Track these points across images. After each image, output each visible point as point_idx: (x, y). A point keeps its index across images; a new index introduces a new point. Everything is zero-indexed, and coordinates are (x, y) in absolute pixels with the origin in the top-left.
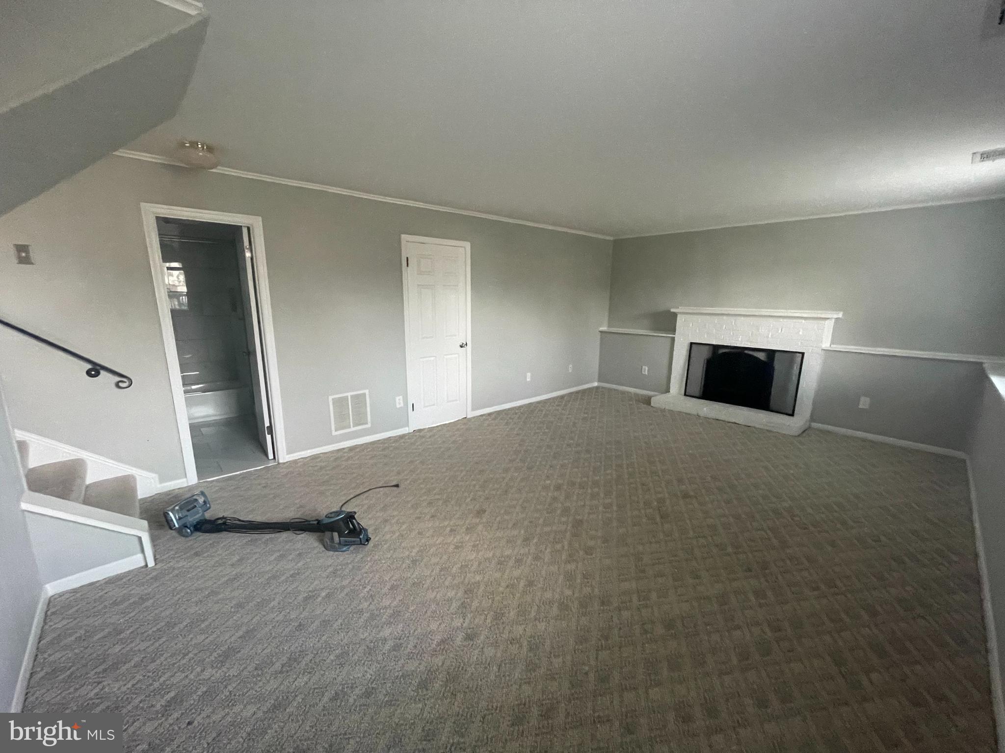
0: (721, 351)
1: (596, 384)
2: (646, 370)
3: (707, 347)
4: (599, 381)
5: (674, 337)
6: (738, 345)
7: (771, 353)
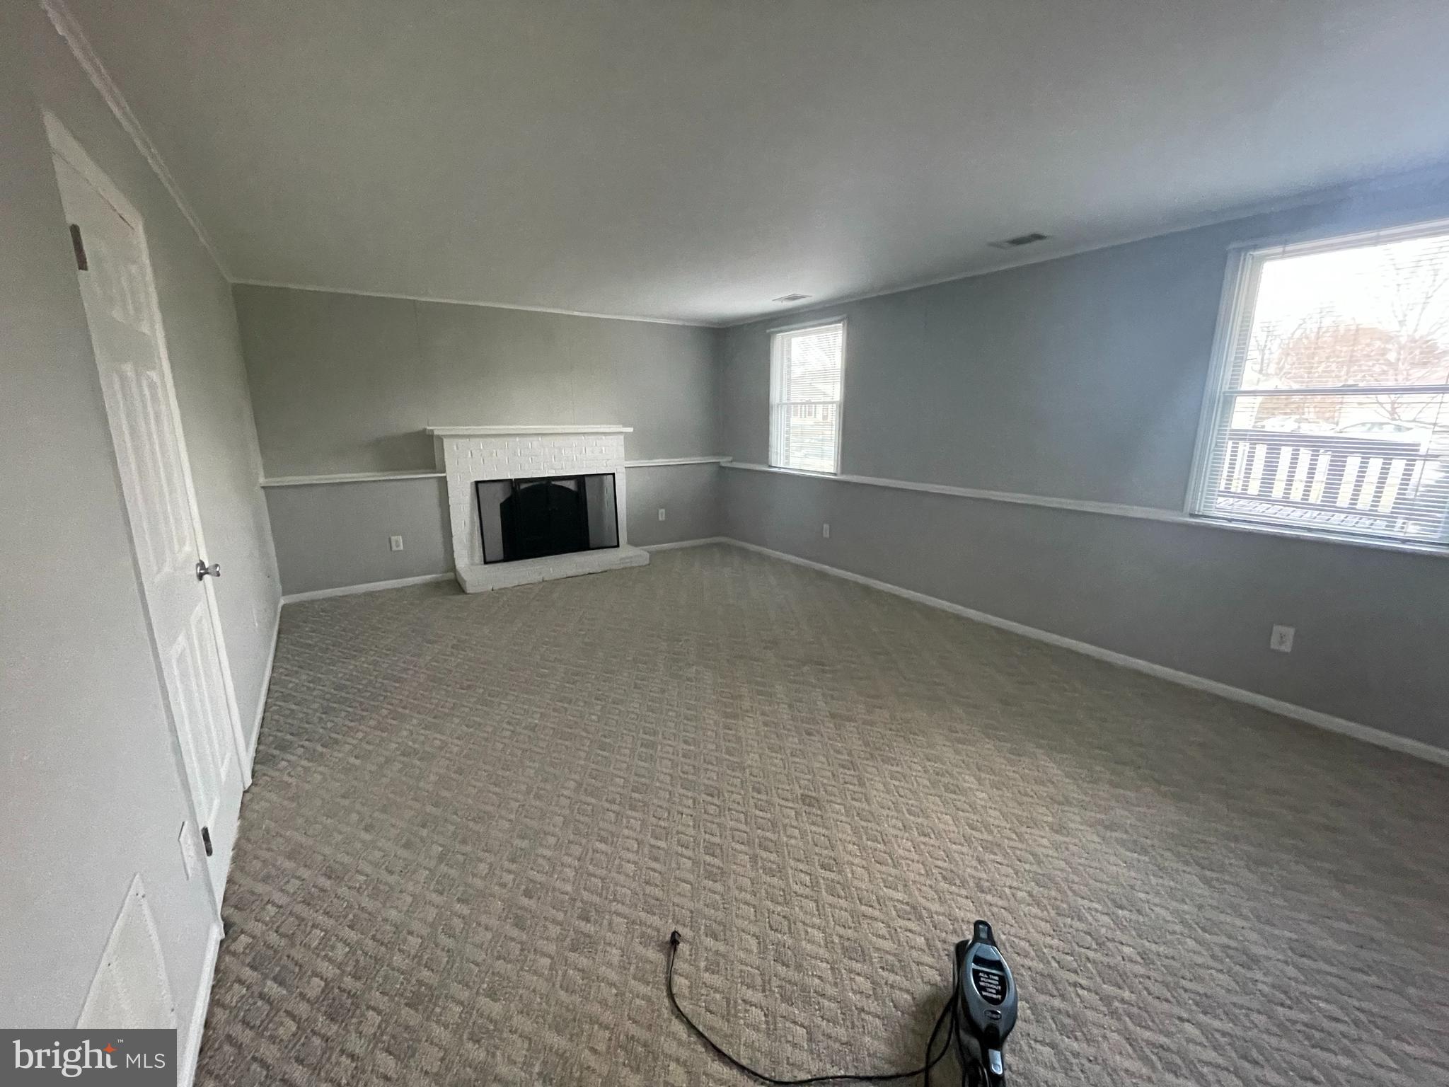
0: (523, 486)
2: (398, 542)
3: (501, 484)
5: (446, 477)
7: (580, 479)
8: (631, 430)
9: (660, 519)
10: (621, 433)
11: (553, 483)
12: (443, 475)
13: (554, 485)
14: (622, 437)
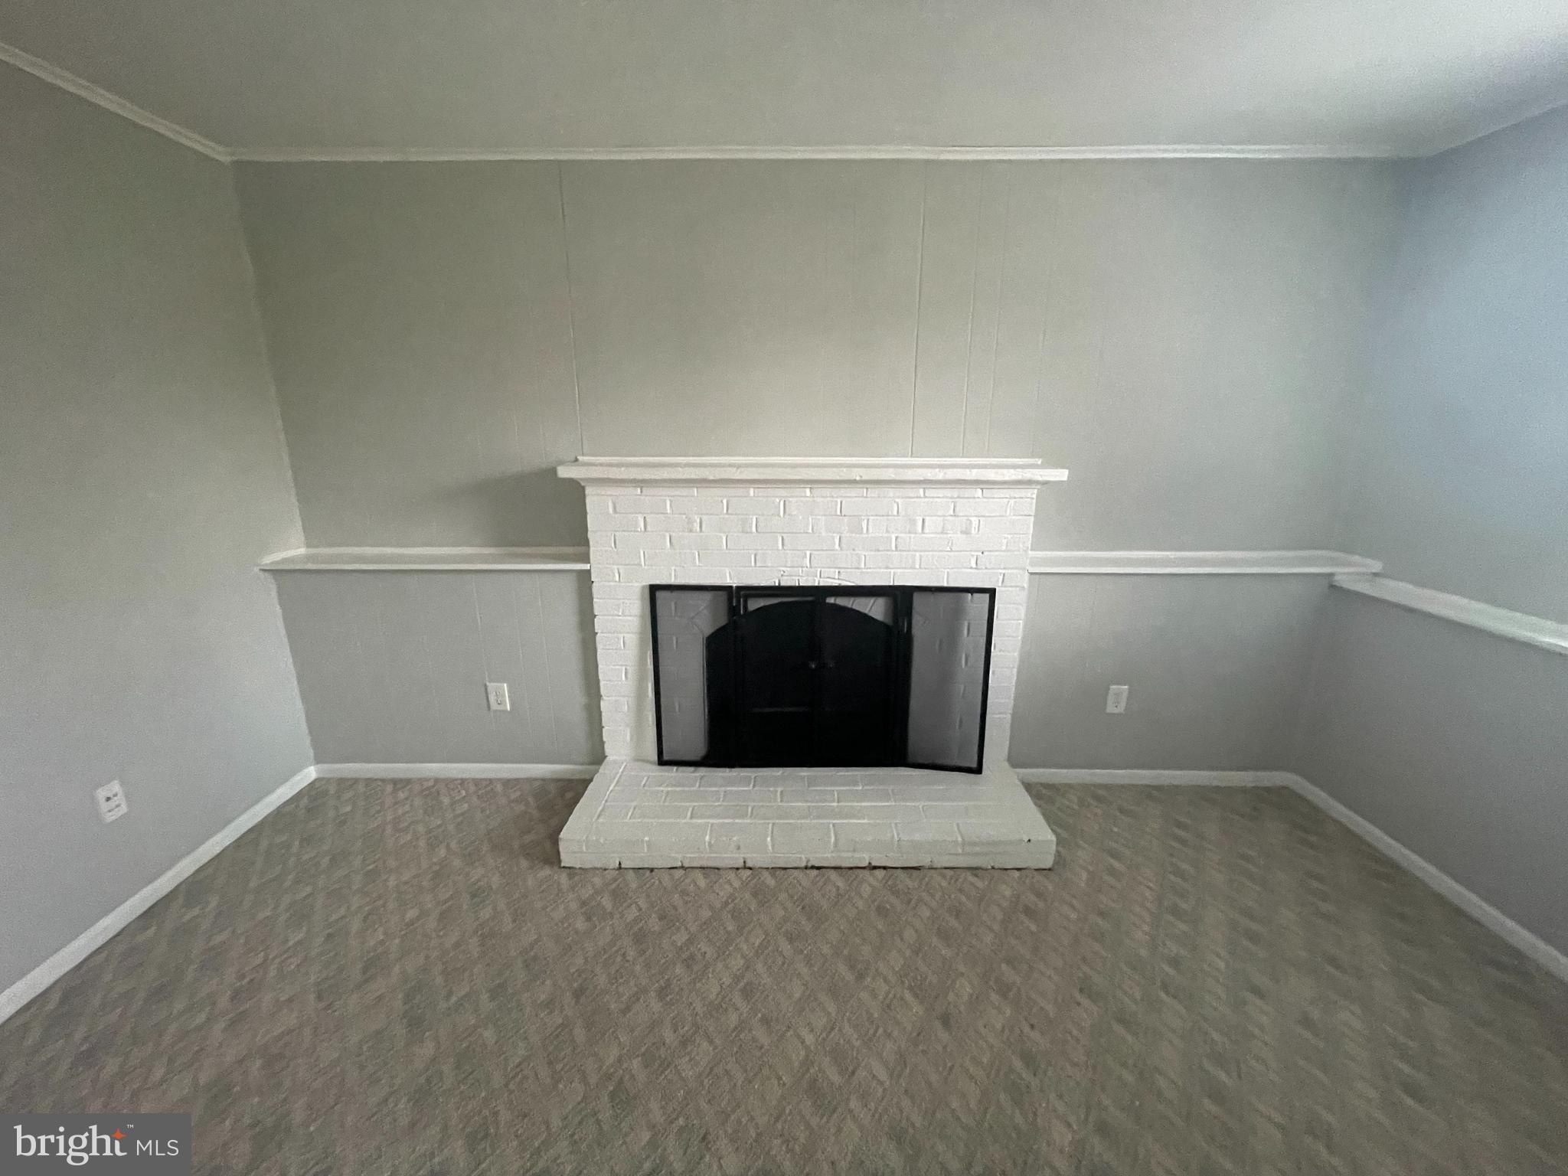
0: (754, 604)
1: (311, 773)
2: (502, 695)
3: (708, 596)
4: (318, 760)
5: (589, 572)
6: (805, 582)
7: (901, 598)
8: (1062, 475)
9: (1111, 709)
10: (1030, 483)
11: (831, 600)
12: (587, 567)
13: (834, 605)
14: (1033, 493)
